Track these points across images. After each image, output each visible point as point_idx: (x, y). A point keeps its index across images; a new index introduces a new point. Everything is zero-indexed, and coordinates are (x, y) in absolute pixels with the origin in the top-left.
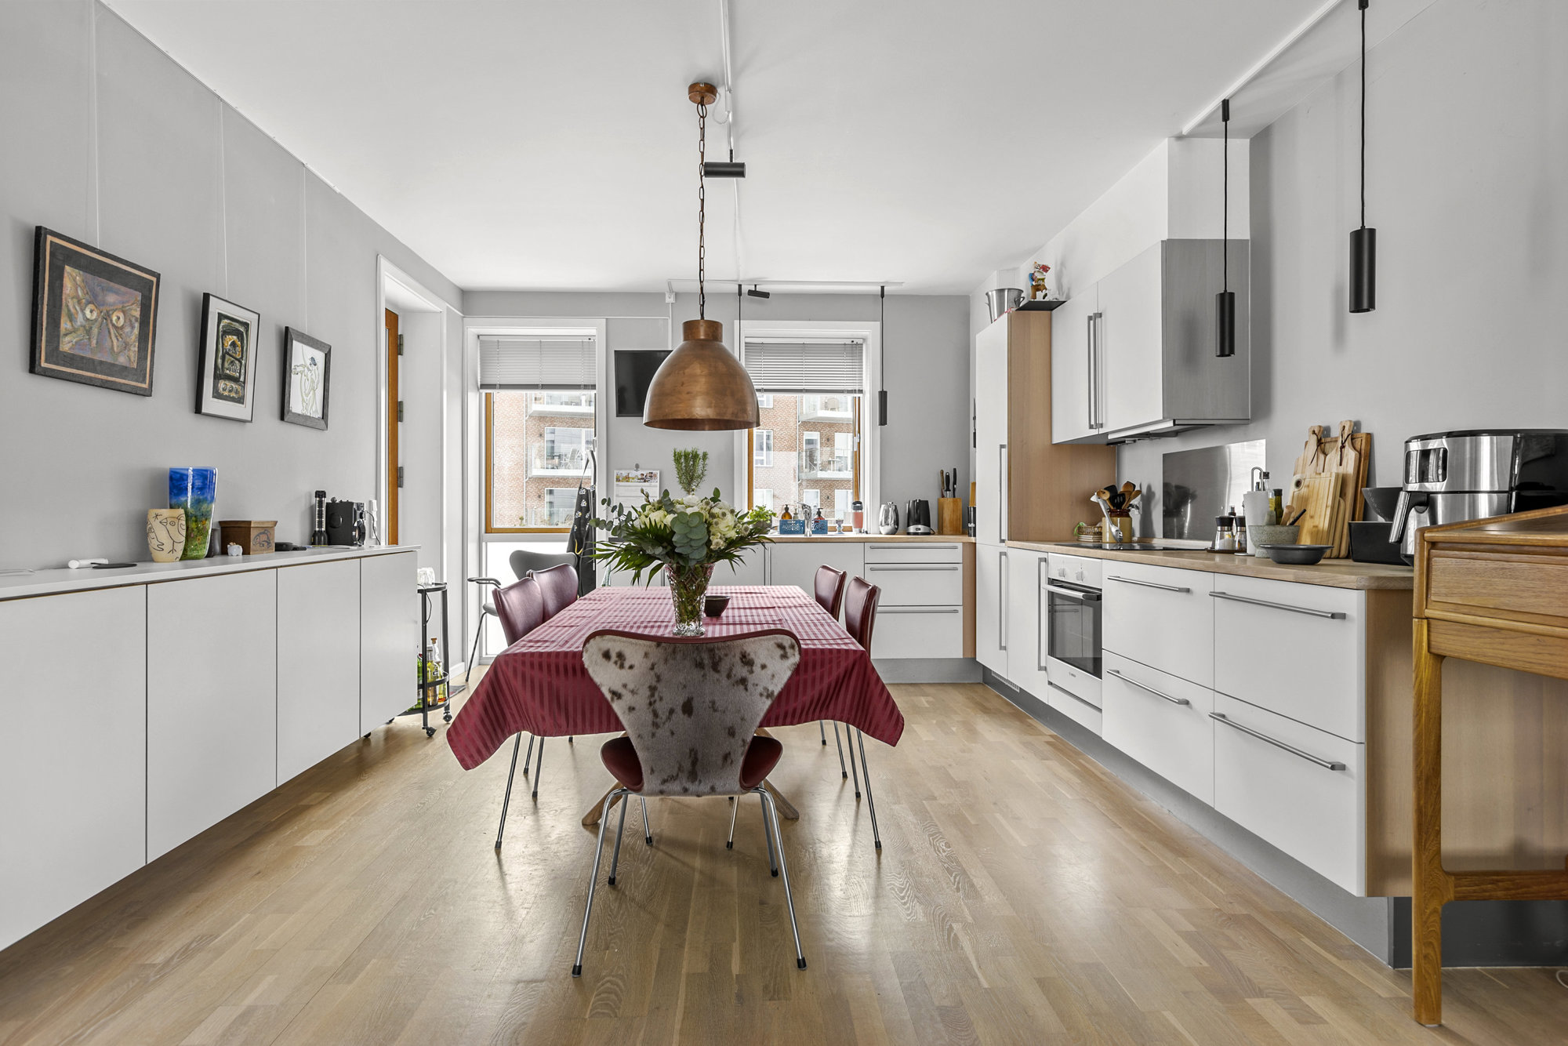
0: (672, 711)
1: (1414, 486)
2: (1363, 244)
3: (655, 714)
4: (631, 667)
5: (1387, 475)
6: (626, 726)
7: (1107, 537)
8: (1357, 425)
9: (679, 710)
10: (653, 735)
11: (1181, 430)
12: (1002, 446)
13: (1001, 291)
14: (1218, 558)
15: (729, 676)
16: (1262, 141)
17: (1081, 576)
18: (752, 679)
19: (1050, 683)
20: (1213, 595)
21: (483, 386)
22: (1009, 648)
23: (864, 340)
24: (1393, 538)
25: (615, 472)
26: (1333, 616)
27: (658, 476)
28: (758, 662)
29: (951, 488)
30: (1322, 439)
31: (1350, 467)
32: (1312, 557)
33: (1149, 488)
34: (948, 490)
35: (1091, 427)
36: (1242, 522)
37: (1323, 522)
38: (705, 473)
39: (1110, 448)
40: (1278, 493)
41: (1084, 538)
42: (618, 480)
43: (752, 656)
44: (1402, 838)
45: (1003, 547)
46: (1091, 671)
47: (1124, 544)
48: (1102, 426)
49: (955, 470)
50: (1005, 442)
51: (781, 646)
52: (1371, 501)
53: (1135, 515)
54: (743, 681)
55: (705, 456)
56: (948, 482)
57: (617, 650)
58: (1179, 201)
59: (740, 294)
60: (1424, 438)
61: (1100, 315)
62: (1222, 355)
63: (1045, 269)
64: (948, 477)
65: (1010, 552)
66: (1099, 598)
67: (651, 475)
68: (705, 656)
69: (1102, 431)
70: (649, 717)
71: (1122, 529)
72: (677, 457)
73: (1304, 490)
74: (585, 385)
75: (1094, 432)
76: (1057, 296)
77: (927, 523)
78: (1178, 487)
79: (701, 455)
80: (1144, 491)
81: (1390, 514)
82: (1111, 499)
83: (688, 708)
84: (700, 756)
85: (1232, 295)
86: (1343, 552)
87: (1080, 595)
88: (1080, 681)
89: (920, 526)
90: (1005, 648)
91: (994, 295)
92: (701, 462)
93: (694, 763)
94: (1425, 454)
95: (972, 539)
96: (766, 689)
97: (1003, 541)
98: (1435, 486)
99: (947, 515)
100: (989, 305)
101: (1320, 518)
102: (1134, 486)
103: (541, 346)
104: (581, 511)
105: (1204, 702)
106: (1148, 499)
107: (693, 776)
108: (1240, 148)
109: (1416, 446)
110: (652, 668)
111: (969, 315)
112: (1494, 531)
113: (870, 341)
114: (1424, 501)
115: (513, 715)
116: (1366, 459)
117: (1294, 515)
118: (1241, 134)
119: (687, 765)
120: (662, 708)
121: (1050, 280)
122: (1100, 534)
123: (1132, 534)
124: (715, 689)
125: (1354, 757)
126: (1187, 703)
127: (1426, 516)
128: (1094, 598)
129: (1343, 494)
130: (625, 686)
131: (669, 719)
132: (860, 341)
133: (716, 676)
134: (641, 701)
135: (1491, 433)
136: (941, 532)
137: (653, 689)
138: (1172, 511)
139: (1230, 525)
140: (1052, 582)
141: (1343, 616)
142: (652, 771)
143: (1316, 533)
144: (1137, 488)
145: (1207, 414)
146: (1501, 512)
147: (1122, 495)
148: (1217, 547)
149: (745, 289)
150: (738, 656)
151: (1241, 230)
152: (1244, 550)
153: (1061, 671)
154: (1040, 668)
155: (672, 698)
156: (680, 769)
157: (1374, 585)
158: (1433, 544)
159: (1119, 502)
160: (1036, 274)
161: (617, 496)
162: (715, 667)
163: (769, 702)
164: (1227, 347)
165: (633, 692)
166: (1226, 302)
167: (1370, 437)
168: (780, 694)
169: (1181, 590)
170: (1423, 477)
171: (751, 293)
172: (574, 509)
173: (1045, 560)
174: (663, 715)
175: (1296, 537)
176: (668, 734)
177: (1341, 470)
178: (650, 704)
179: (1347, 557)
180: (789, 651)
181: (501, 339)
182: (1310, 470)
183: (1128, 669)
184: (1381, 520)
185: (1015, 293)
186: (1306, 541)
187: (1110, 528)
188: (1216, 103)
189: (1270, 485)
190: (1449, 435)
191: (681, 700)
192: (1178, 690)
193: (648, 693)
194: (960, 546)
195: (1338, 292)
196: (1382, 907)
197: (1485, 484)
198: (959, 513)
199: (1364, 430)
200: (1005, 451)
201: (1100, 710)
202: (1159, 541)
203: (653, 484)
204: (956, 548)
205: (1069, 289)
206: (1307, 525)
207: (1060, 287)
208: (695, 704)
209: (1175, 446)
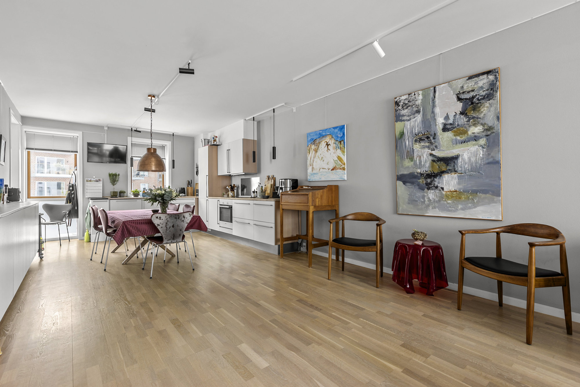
0: (170, 227)
1: (280, 186)
2: (274, 148)
3: (167, 228)
4: (162, 219)
5: (277, 185)
6: (161, 232)
7: (230, 196)
8: (273, 176)
9: (171, 227)
10: (166, 232)
11: (245, 174)
12: (207, 176)
13: (205, 139)
14: (253, 198)
15: (181, 220)
16: (259, 123)
17: (228, 203)
18: (185, 220)
19: (220, 227)
20: (254, 204)
21: (27, 149)
22: (209, 221)
23: (166, 145)
24: (278, 194)
25: (86, 179)
26: (271, 205)
27: (102, 180)
28: (186, 217)
29: (190, 184)
30: (269, 178)
31: (272, 183)
32: (268, 197)
33: (238, 185)
34: (189, 185)
35: (228, 173)
36: (257, 192)
37: (269, 192)
38: (119, 180)
39: (230, 177)
40: (262, 187)
41: (225, 196)
42: (87, 181)
43: (185, 216)
44: (279, 236)
45: (207, 198)
46: (230, 221)
47: (233, 197)
48: (230, 173)
49: (191, 180)
50: (208, 175)
51: (190, 214)
52: (275, 188)
53: (235, 191)
54: (183, 221)
55: (119, 175)
56: (189, 183)
57: (160, 216)
58: (246, 132)
59: (132, 130)
60: (282, 179)
61: (230, 150)
62: (254, 162)
63: (217, 137)
64: (189, 182)
65: (209, 199)
66: (232, 207)
67: (99, 180)
68: (177, 216)
69: (230, 174)
70: (165, 228)
71: (233, 194)
72: (110, 175)
73: (266, 186)
74: (71, 151)
75: (228, 174)
76: (219, 143)
77: (185, 193)
78: (243, 185)
79: (118, 175)
80: (237, 186)
81: (278, 191)
82: (231, 188)
83: (173, 226)
84: (175, 235)
85: (255, 152)
86: (272, 197)
87: (228, 207)
88: (228, 224)
89: (183, 194)
90: (208, 221)
91: (203, 140)
92: (118, 176)
93: (174, 237)
94: (282, 182)
95: (198, 197)
96: (187, 222)
97: (207, 197)
98: (283, 186)
99: (189, 191)
100: (202, 142)
101: (268, 191)
102: (235, 185)
103: (53, 137)
104: (70, 191)
105: (252, 223)
106: (238, 187)
107: (173, 239)
108: (256, 123)
109: (281, 180)
110: (167, 219)
111: (194, 142)
112: (289, 192)
113: (168, 146)
114: (281, 188)
115: (126, 234)
116: (275, 181)
117: (265, 191)
118: (256, 121)
119: (173, 237)
120: (168, 227)
121: (217, 139)
122: (229, 195)
123: (235, 195)
124: (178, 222)
125: (273, 225)
126: (249, 223)
127: (282, 190)
128: (231, 208)
129: (272, 187)
130: (161, 223)
131: (169, 228)
132: (164, 146)
133: (179, 220)
134: (164, 225)
135: (289, 179)
136: (188, 195)
137: (166, 223)
138: (242, 190)
139: (254, 193)
140: (220, 205)
141: (272, 205)
142: (166, 239)
143: (268, 194)
144: (236, 185)
145: (250, 172)
146: (290, 190)
147: (233, 187)
148: (252, 197)
149: (133, 129)
150: (183, 216)
151: (256, 139)
152: (257, 197)
153: (222, 223)
154: (218, 224)
155: (170, 224)
156: (171, 238)
157: (276, 200)
158: (282, 194)
159: (232, 189)
160: (215, 138)
161: (87, 186)
162: (179, 218)
163: (187, 224)
164: (254, 161)
165: (162, 224)
166: (254, 153)
167: (275, 178)
168: (189, 223)
169: (248, 204)
170: (282, 185)
171: (135, 130)
172: (67, 190)
173: (219, 201)
174: (168, 228)
175: (265, 194)
176: (169, 231)
177: (271, 183)
178: (166, 226)
179: (272, 198)
180: (191, 215)
181: (35, 133)
182: (267, 183)
183: (238, 220)
184: (277, 191)
185: (208, 140)
186: (266, 195)
187: (230, 194)
188: (252, 117)
189: (261, 186)
190: (285, 179)
191: (172, 225)
192: (247, 222)
193: (165, 224)
194: (194, 198)
195: (271, 153)
196: (277, 246)
197: (288, 186)
198: (192, 191)
199: (274, 177)
200: (208, 177)
201: (232, 229)
202: (240, 196)
203: (100, 183)
204: (194, 199)
205: (222, 142)
206: (267, 192)
207: (219, 141)
208: (174, 225)
209: (243, 177)
